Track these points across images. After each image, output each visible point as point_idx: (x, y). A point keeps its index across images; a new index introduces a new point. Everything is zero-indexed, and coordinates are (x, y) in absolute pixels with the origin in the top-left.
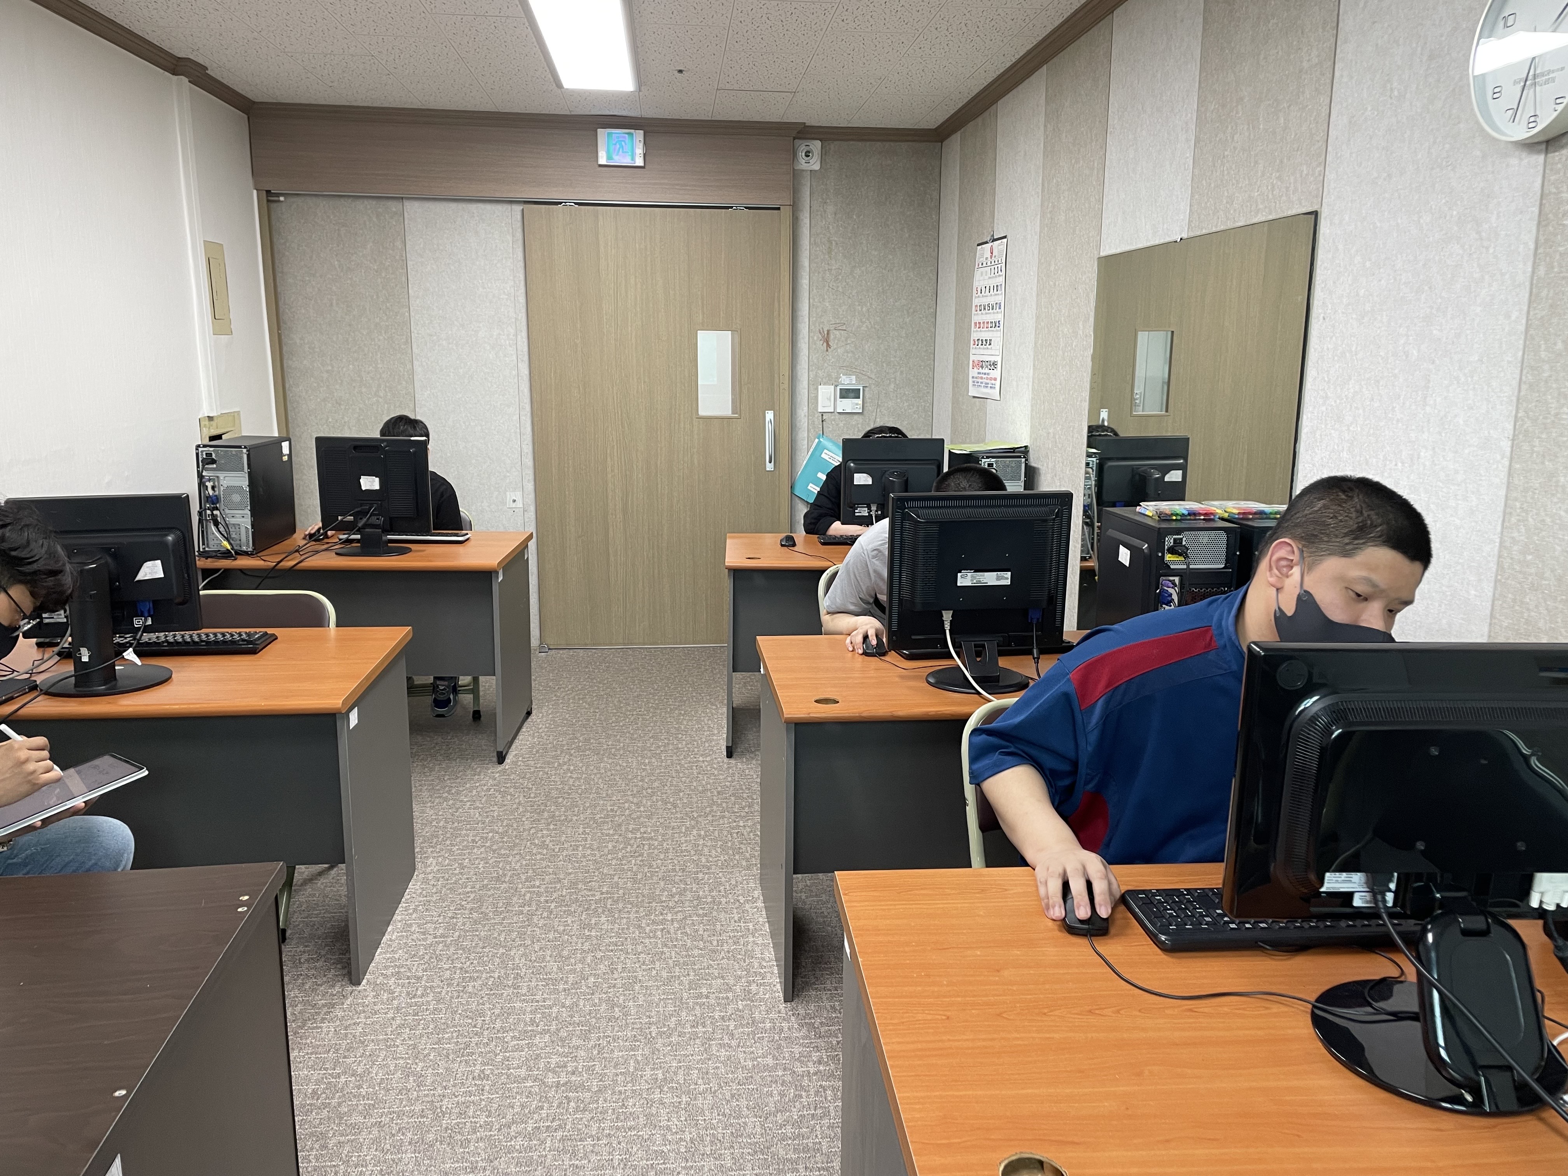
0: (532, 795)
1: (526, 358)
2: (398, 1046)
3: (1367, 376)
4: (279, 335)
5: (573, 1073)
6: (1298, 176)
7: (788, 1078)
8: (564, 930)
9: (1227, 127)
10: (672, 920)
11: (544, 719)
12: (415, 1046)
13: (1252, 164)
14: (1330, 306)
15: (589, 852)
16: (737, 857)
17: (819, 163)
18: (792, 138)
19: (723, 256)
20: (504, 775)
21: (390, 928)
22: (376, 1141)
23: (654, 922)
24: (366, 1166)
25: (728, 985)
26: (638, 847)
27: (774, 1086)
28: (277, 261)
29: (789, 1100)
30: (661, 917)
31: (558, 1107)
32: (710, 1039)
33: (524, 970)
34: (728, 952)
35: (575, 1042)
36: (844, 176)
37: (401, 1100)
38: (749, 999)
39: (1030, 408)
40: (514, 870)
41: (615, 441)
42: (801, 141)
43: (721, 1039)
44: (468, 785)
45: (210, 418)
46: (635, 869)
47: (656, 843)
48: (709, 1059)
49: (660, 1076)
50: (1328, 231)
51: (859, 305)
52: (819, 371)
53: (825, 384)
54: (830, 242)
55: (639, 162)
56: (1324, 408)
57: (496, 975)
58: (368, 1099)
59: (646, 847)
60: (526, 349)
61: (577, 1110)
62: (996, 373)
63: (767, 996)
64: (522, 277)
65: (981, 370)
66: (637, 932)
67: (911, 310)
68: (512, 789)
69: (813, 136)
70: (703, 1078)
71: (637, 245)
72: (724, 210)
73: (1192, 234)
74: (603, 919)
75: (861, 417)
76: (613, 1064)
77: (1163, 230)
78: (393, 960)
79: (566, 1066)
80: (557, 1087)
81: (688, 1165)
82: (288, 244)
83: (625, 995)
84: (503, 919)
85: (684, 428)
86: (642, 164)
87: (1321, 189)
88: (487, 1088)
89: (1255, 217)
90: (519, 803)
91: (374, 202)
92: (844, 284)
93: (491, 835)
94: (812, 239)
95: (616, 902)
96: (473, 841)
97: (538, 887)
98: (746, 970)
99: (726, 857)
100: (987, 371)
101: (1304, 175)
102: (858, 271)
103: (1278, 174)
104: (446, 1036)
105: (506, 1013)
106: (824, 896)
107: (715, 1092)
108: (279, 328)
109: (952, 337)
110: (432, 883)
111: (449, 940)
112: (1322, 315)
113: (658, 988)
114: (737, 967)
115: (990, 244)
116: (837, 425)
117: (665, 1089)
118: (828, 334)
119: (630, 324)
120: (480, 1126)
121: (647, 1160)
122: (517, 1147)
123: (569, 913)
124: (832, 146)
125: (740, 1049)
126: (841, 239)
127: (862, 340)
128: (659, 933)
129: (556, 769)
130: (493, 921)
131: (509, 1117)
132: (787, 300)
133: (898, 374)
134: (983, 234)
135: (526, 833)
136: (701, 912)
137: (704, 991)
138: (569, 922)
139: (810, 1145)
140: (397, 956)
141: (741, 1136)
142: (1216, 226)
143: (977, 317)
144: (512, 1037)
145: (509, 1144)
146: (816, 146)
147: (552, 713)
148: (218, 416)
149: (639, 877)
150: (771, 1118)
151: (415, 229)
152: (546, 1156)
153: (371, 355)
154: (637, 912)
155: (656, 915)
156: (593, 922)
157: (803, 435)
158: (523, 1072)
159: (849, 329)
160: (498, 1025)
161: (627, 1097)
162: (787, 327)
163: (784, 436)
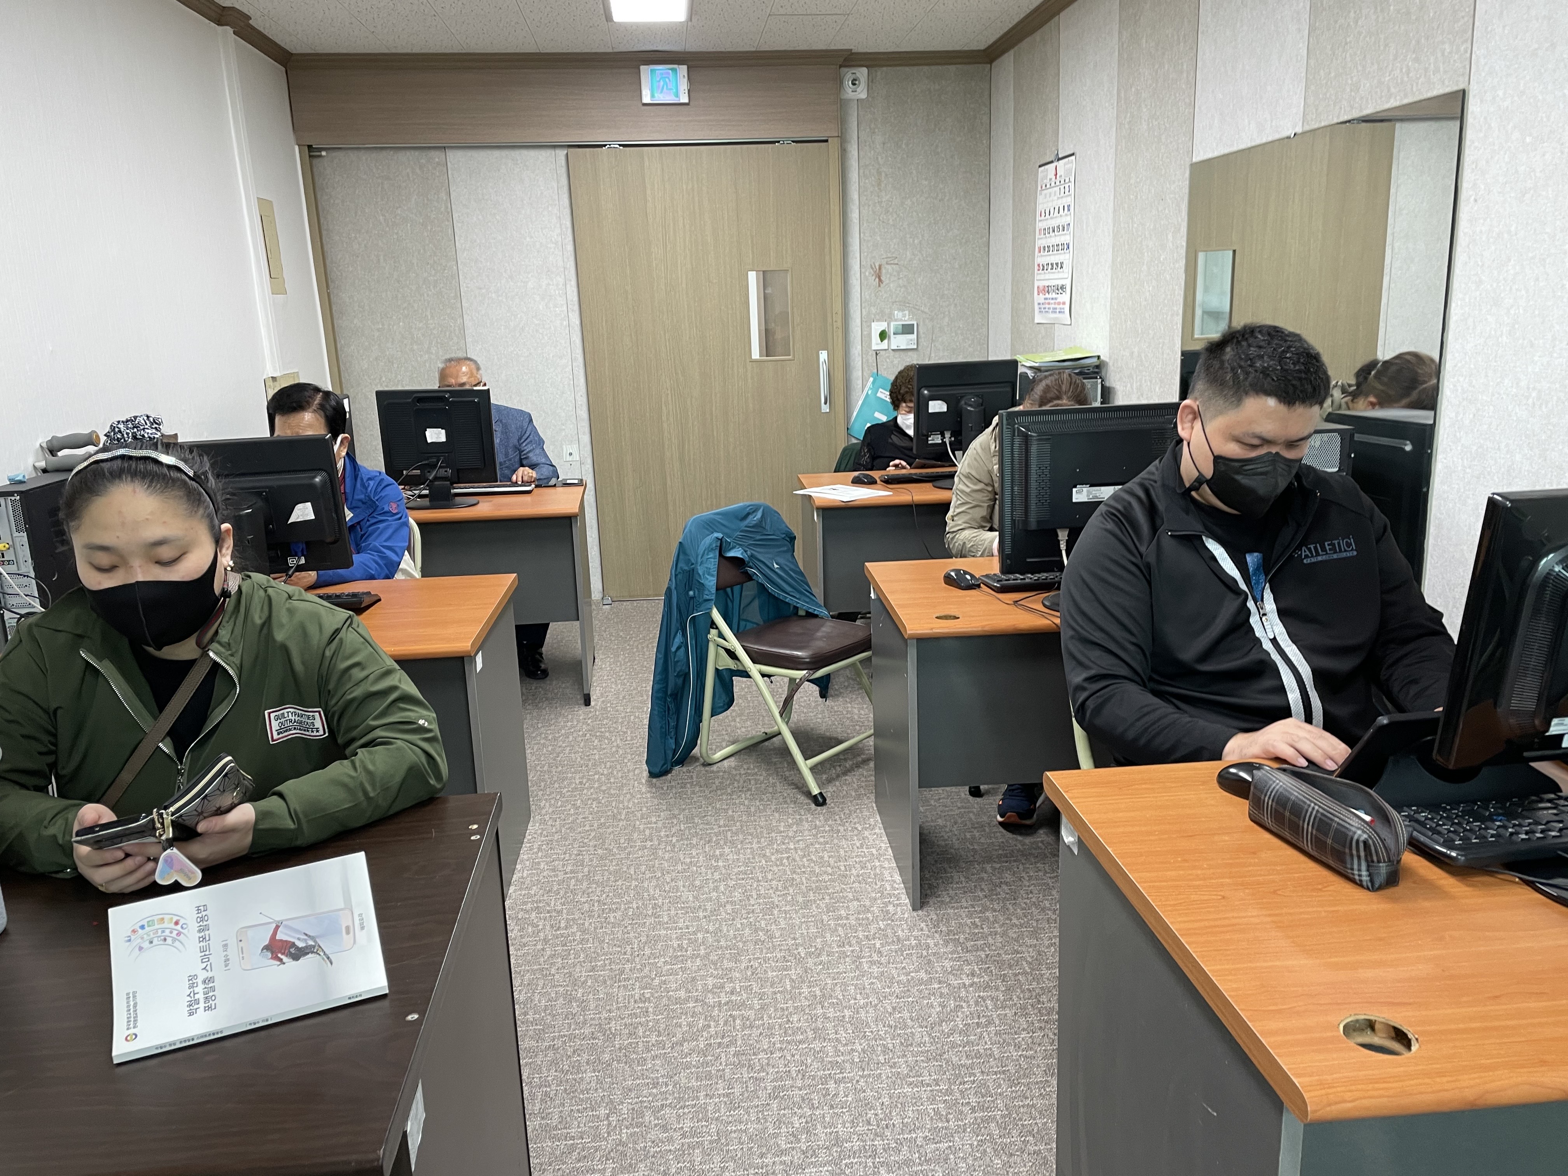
0: (629, 738)
1: (576, 308)
2: (554, 975)
3: (1530, 255)
4: (329, 295)
5: (732, 993)
6: (1439, 55)
7: (945, 991)
8: (691, 862)
9: (1350, 12)
10: (795, 849)
11: (623, 667)
12: (570, 973)
13: (1382, 48)
14: (1482, 187)
15: (697, 789)
16: (845, 788)
17: (865, 91)
18: (838, 66)
19: (772, 193)
21: (518, 867)
22: (554, 1062)
23: (777, 851)
24: (550, 1086)
25: (864, 906)
26: (744, 782)
27: (933, 998)
28: (324, 219)
29: (951, 1011)
30: (784, 847)
31: (726, 1023)
32: (859, 957)
33: (660, 901)
34: (858, 876)
35: (727, 964)
36: (891, 104)
37: (570, 1025)
38: (889, 919)
39: (1108, 328)
40: (628, 808)
41: (670, 389)
42: (847, 69)
43: (870, 956)
44: (563, 731)
45: (274, 379)
46: (746, 802)
47: (762, 778)
48: (863, 976)
49: (818, 993)
50: (1479, 109)
51: (911, 237)
52: (872, 308)
53: (878, 321)
54: (879, 173)
55: (686, 100)
56: (1478, 293)
57: (635, 906)
58: (536, 1024)
59: (753, 782)
60: (576, 299)
61: (744, 1027)
62: (1065, 297)
63: (906, 916)
64: (569, 224)
65: (1047, 296)
66: (764, 862)
67: (964, 241)
68: (607, 734)
69: (859, 63)
70: (861, 993)
71: (684, 186)
72: (770, 145)
73: (1307, 128)
74: (727, 850)
75: (915, 352)
76: (769, 984)
77: (1271, 126)
78: (530, 896)
79: (723, 987)
80: (719, 1006)
81: (866, 1073)
82: (332, 201)
83: (765, 919)
84: (629, 854)
85: (738, 372)
87: (1468, 67)
88: (650, 1010)
89: (1387, 102)
90: (618, 746)
91: (417, 153)
92: (895, 216)
93: (597, 777)
94: (861, 171)
95: (736, 834)
96: (581, 783)
97: (655, 823)
98: (879, 892)
99: (835, 788)
100: (1054, 295)
101: (1446, 54)
102: (908, 202)
103: (1414, 56)
104: (599, 964)
105: (652, 941)
106: (939, 820)
107: (876, 1005)
108: (328, 287)
109: (1009, 265)
110: (549, 823)
111: (580, 875)
112: (1473, 198)
113: (797, 912)
114: (870, 889)
115: (1053, 166)
116: (892, 362)
117: (826, 1004)
118: (880, 268)
119: (680, 268)
120: (653, 1045)
121: (824, 1070)
122: (694, 1063)
123: (693, 846)
124: (879, 73)
125: (891, 965)
126: (890, 170)
127: (915, 273)
128: (785, 861)
130: (618, 856)
131: (679, 1036)
132: (837, 236)
133: (952, 307)
134: (1045, 154)
135: (631, 774)
136: (822, 840)
137: (843, 912)
138: (694, 854)
139: (982, 1051)
140: (533, 892)
141: (911, 1045)
142: (1338, 117)
143: (1041, 242)
144: (664, 963)
145: (685, 1060)
146: (862, 73)
147: (629, 661)
148: (282, 377)
149: (753, 809)
150: (936, 1028)
151: (459, 179)
152: (724, 1070)
153: (421, 311)
154: (759, 842)
155: (778, 845)
156: (717, 852)
157: (857, 374)
158: (682, 994)
159: (901, 263)
160: (647, 951)
161: (791, 1013)
162: (839, 263)
163: (839, 376)
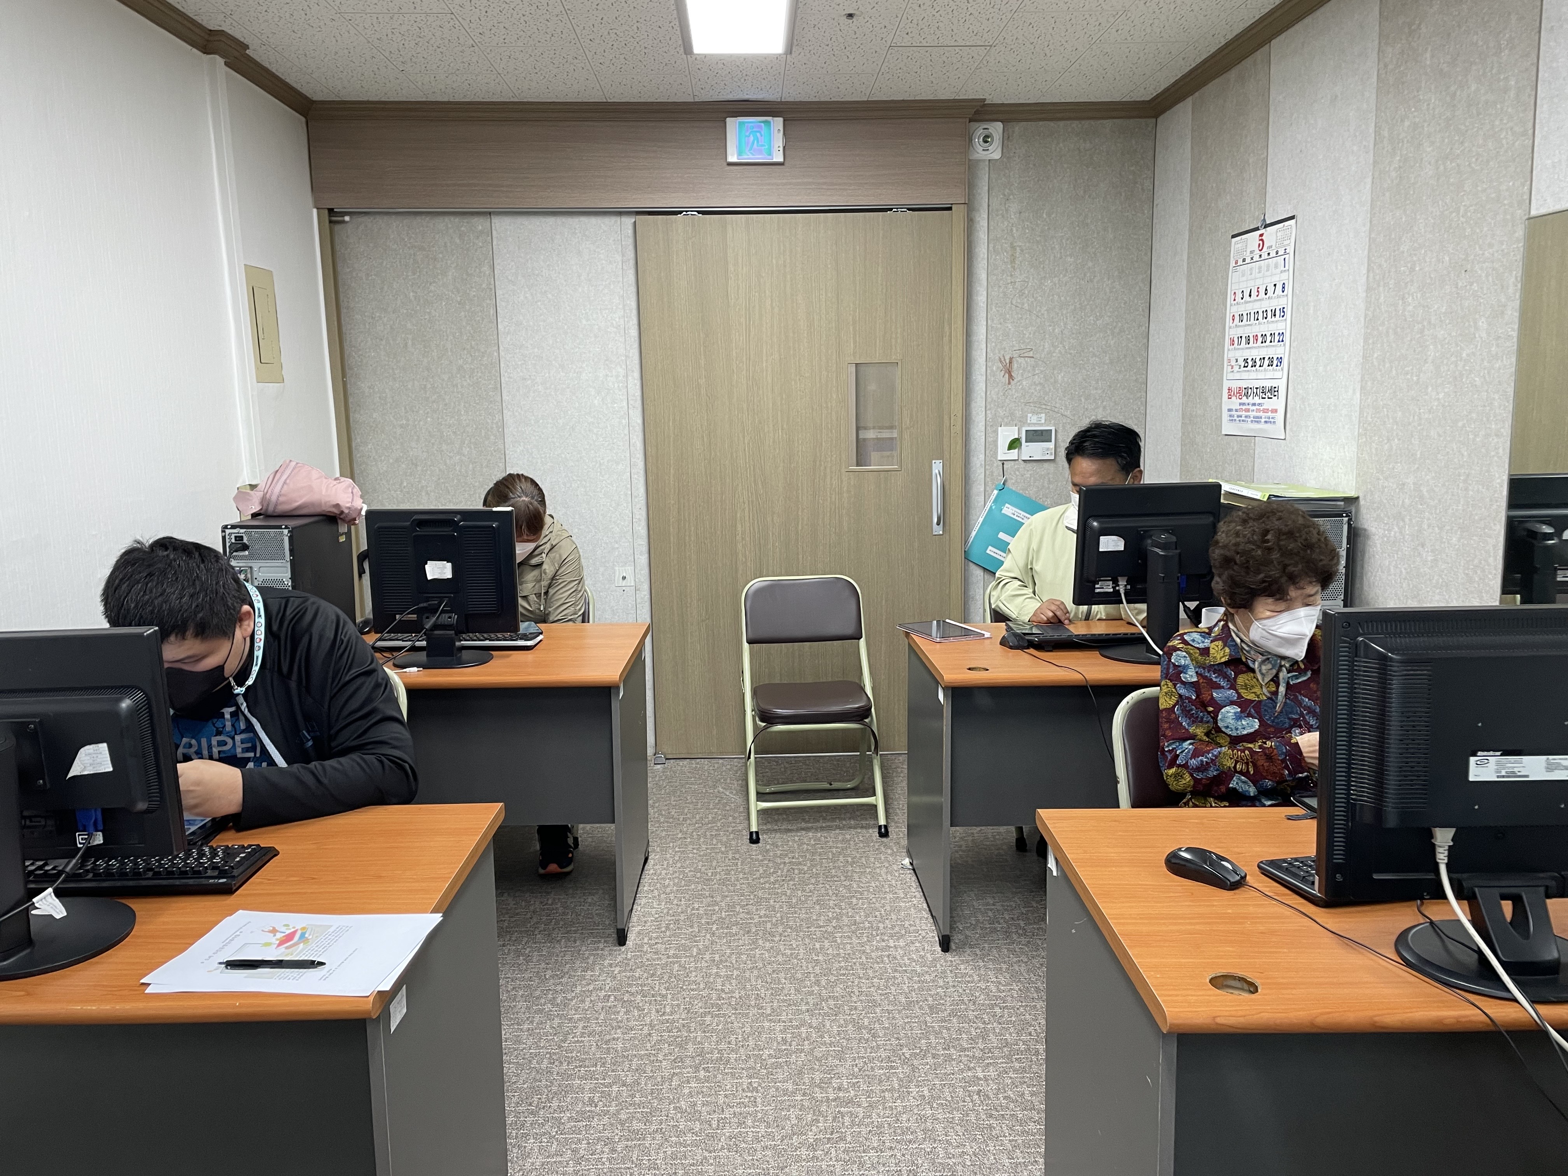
1: (639, 402)
4: (345, 384)
17: (1000, 149)
18: (968, 120)
19: (880, 270)
20: (625, 971)
28: (341, 296)
36: (1031, 166)
39: (1354, 449)
41: (747, 503)
42: (977, 124)
44: (579, 989)
45: (253, 487)
51: (1050, 326)
52: (999, 410)
53: (1007, 425)
54: (1013, 248)
60: (638, 393)
62: (1277, 403)
64: (633, 304)
65: (1245, 400)
67: (1117, 330)
69: (990, 117)
71: (774, 261)
72: (881, 213)
75: (1052, 465)
82: (354, 274)
85: (831, 484)
86: (780, 159)
91: (457, 220)
92: (1031, 299)
94: (991, 245)
100: (1257, 400)
102: (1048, 283)
108: (344, 375)
109: (1180, 361)
116: (1022, 475)
118: (1010, 363)
119: (764, 358)
124: (1017, 128)
126: (1027, 245)
127: (1054, 369)
129: (696, 961)
132: (960, 323)
133: (1100, 409)
134: (1250, 218)
135: (666, 1086)
143: (1233, 331)
146: (996, 129)
151: (505, 251)
153: (452, 404)
157: (978, 489)
159: (1038, 356)
162: (960, 355)
163: (956, 490)
